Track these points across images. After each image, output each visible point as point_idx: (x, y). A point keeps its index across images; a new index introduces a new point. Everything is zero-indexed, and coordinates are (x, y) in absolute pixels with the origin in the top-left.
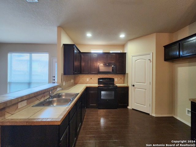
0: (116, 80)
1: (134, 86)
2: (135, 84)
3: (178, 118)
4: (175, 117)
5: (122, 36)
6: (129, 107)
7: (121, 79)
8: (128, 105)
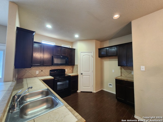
0: (66, 70)
1: (82, 74)
2: (83, 72)
3: (105, 90)
4: (103, 90)
5: (77, 36)
6: (79, 91)
7: (70, 69)
8: (78, 90)
